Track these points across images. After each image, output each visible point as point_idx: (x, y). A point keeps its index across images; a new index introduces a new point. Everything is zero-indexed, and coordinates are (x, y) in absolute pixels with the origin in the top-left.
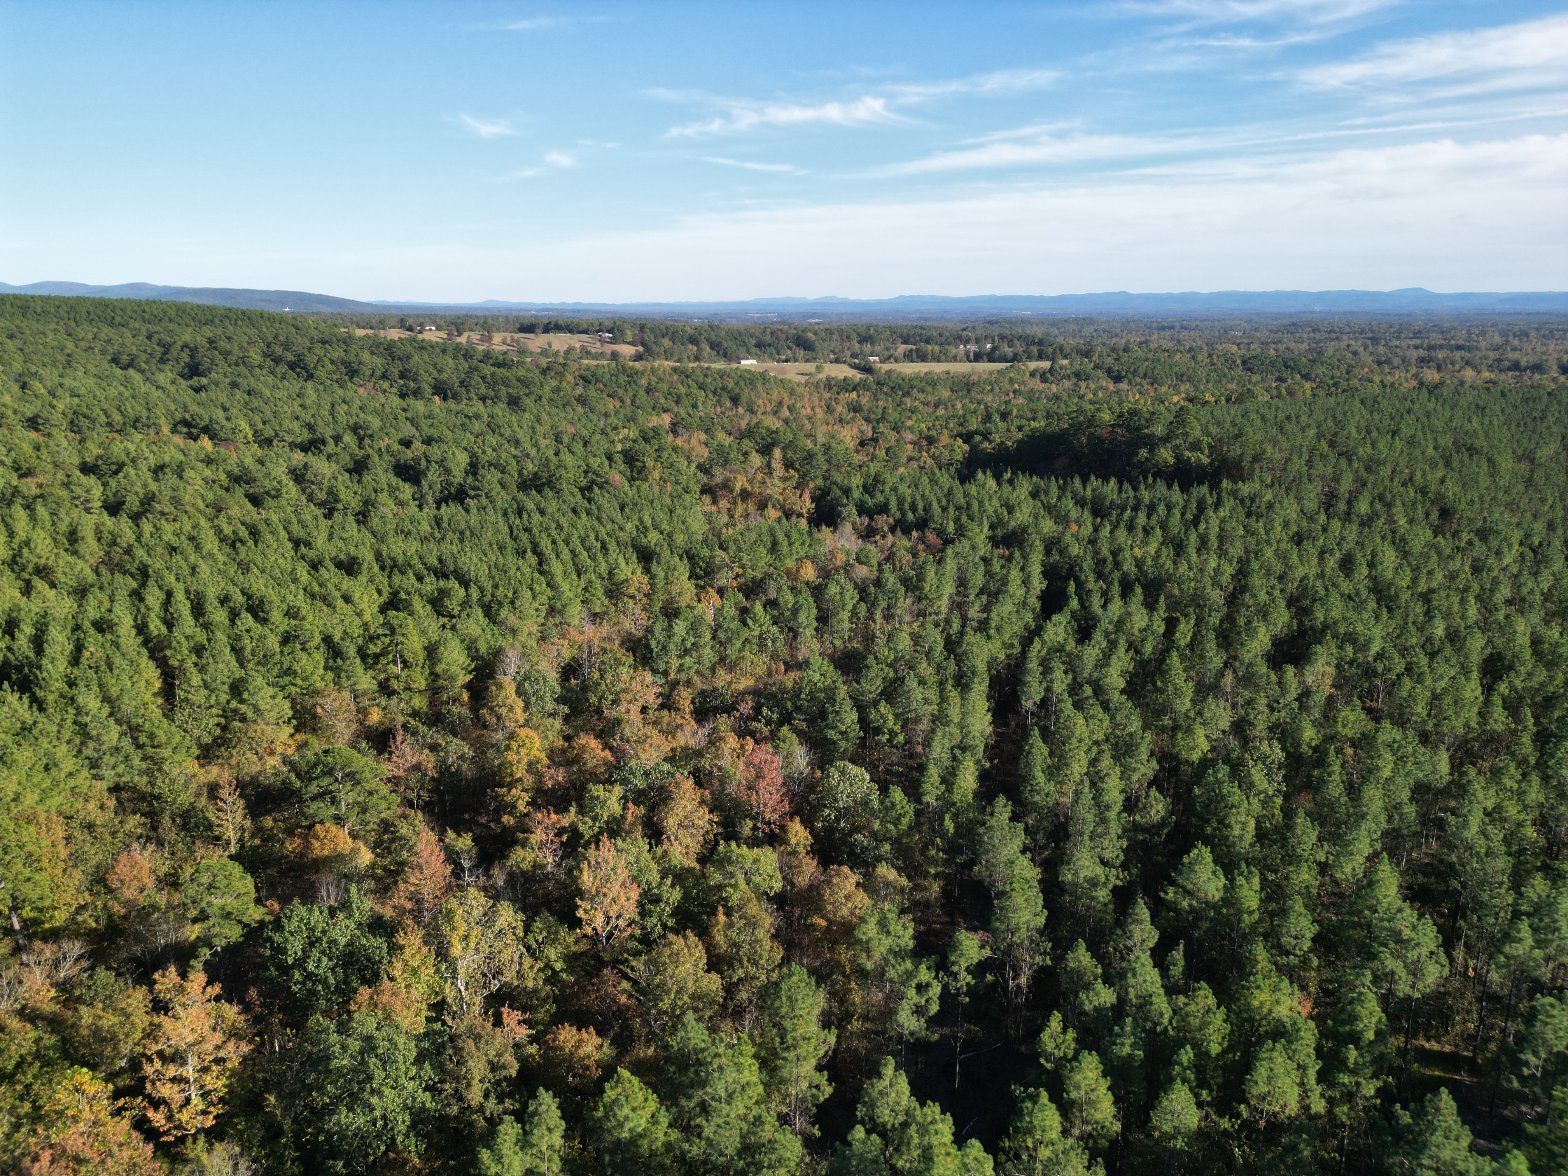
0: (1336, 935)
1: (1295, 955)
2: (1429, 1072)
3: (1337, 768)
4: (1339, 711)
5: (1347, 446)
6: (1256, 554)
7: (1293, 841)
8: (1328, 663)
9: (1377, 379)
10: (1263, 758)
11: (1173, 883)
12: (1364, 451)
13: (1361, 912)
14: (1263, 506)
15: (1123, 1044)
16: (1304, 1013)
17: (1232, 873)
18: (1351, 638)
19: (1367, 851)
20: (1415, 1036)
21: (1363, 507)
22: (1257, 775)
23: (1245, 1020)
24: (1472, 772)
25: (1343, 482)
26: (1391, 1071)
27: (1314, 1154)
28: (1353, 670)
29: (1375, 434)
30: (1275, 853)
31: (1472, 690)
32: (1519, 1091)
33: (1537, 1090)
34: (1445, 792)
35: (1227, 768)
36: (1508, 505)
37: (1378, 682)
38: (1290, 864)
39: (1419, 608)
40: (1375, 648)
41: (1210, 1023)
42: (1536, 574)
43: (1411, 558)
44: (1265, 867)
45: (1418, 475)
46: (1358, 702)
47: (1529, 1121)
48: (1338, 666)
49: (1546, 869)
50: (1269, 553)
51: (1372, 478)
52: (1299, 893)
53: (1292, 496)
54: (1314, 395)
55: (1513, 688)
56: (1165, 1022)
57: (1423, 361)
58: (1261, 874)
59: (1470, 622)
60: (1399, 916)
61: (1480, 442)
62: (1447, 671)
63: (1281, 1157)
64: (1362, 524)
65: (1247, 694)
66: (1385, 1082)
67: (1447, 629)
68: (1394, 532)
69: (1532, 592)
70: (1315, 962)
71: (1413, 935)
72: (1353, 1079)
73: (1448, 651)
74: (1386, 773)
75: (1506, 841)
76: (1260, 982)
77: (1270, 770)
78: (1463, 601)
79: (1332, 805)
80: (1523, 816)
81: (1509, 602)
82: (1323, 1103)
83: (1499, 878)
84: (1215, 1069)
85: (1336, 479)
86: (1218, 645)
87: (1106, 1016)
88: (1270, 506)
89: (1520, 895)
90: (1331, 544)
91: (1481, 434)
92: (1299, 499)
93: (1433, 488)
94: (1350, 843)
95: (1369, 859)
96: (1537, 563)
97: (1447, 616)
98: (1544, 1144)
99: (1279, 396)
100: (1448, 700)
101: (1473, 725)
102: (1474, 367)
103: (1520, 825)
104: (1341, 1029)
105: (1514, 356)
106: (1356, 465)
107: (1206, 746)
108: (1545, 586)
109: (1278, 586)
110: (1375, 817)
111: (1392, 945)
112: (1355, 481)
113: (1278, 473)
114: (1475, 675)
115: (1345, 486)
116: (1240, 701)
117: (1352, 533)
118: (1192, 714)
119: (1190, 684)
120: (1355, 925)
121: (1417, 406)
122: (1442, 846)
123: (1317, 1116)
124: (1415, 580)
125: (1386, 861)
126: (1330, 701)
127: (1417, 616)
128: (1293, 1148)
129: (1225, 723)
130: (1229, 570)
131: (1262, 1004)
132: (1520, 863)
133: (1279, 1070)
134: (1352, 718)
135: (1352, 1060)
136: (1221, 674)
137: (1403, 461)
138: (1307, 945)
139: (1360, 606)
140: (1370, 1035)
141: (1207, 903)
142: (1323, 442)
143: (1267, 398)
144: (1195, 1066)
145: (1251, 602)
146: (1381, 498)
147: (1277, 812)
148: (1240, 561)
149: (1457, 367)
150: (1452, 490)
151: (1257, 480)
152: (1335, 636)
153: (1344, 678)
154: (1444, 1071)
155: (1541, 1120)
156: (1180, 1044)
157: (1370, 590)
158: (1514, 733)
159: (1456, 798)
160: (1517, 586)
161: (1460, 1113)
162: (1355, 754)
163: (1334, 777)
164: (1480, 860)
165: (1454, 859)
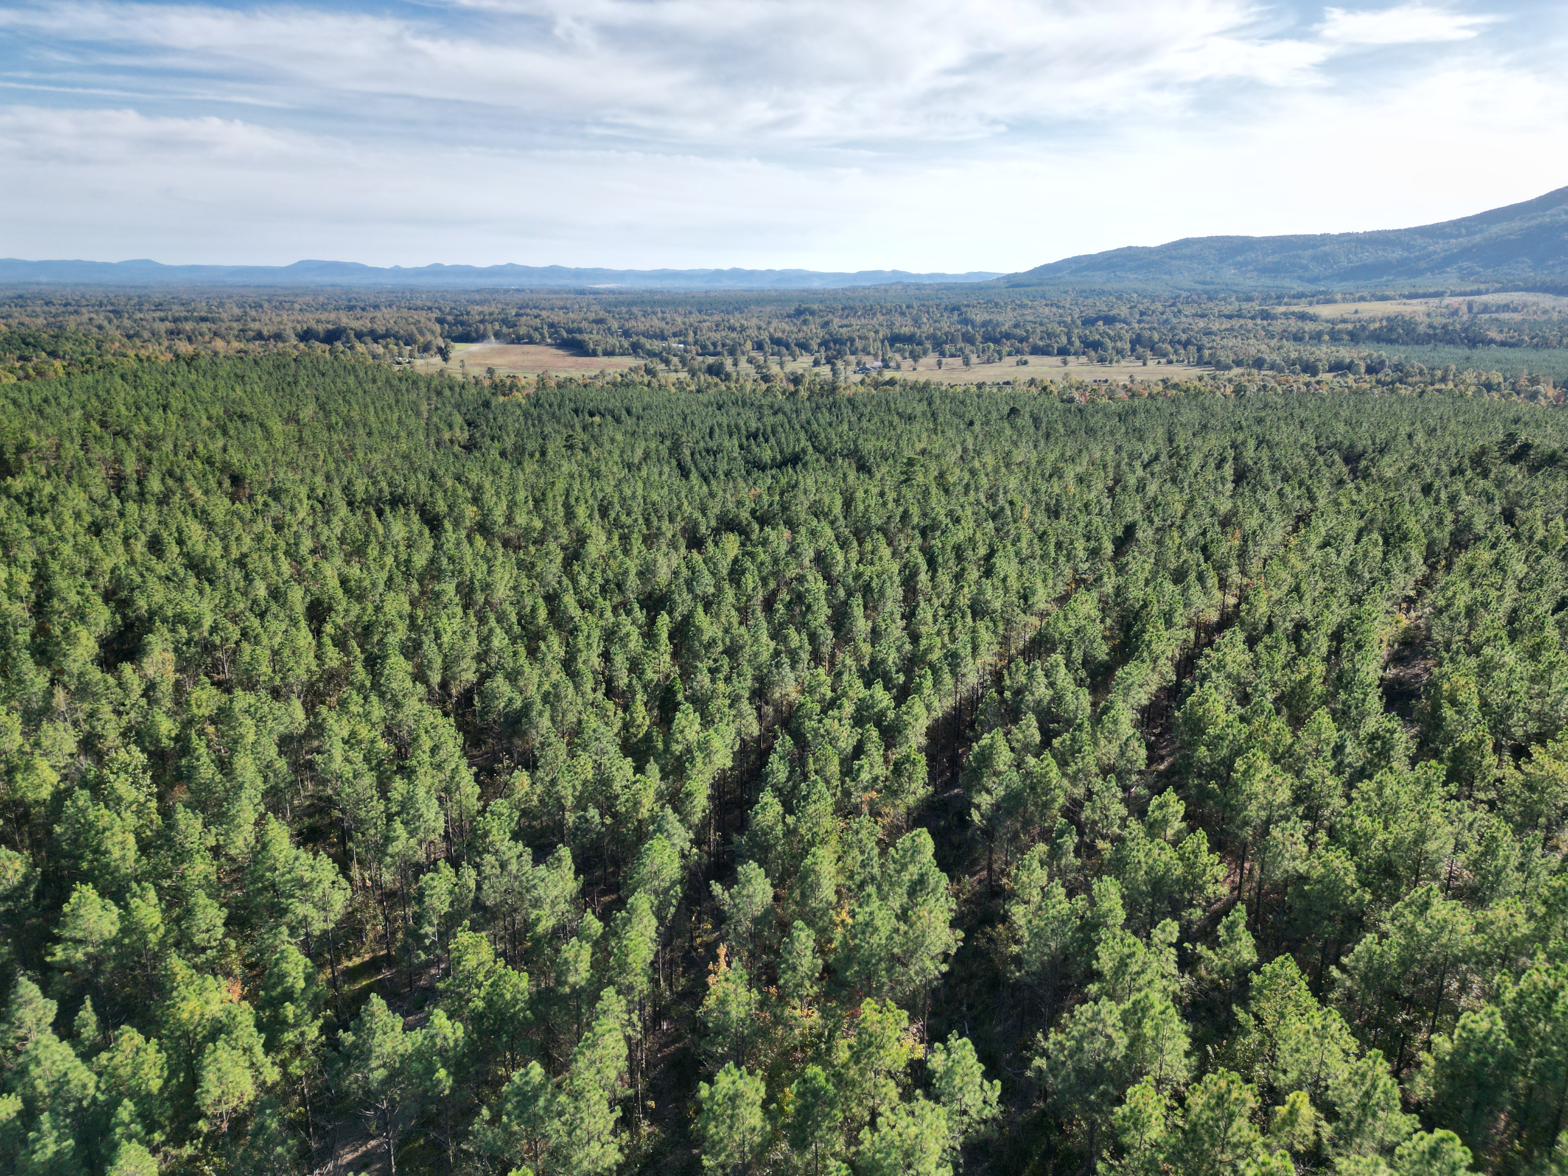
0: (245, 908)
1: (211, 948)
2: (358, 986)
3: (203, 750)
4: (189, 694)
5: (120, 425)
6: (52, 553)
7: (179, 838)
8: (165, 650)
9: (131, 353)
10: (125, 767)
11: (58, 940)
12: (140, 428)
13: (263, 876)
14: (46, 500)
15: (45, 1146)
16: (235, 997)
17: (123, 898)
18: (181, 619)
19: (253, 817)
20: (339, 962)
21: (155, 485)
22: (123, 787)
23: (180, 1037)
24: (323, 710)
25: (127, 463)
26: (327, 1004)
27: (281, 1123)
28: (193, 650)
29: (145, 410)
30: (164, 858)
31: (304, 637)
32: (427, 961)
33: (438, 952)
34: (307, 735)
35: (86, 793)
36: (289, 464)
37: (219, 654)
38: (182, 862)
39: (237, 575)
40: (207, 623)
41: (143, 1063)
42: (328, 522)
43: (217, 529)
44: (155, 876)
45: (200, 447)
46: (206, 680)
47: (439, 980)
48: (176, 650)
49: (401, 769)
50: (67, 550)
51: (155, 455)
52: (200, 886)
53: (75, 485)
54: (68, 374)
55: (337, 627)
56: (91, 1091)
57: (173, 334)
58: (155, 885)
59: (286, 576)
60: (297, 864)
61: (248, 409)
62: (278, 626)
63: (252, 1145)
64: (160, 503)
65: (87, 706)
66: (325, 1017)
67: (268, 587)
68: (193, 505)
69: (329, 539)
70: (232, 944)
71: (314, 875)
72: (297, 1032)
73: (274, 608)
74: (251, 738)
75: (366, 759)
76: (185, 993)
77: (135, 776)
78: (274, 559)
79: (207, 788)
80: (374, 733)
81: (313, 552)
82: (277, 1069)
83: (369, 793)
84: (162, 1103)
85: (119, 460)
86: (37, 663)
87: (14, 1128)
88: (53, 499)
89: (388, 799)
90: (133, 528)
91: (248, 402)
92: (84, 486)
93: (218, 457)
94: (234, 817)
95: (256, 824)
96: (327, 512)
97: (265, 576)
98: (453, 992)
99: (27, 377)
100: (286, 652)
101: (314, 668)
102: (223, 338)
103: (373, 742)
104: (274, 994)
105: (256, 326)
106: (135, 443)
107: (55, 778)
108: (338, 531)
109: (88, 584)
110: (252, 782)
111: (298, 893)
112: (139, 460)
113: (52, 463)
114: (303, 623)
115: (131, 466)
116: (81, 716)
117: (151, 513)
118: (27, 748)
119: (15, 716)
120: (260, 892)
121: (179, 379)
122: (317, 785)
123: (275, 1084)
124: (226, 548)
125: (273, 819)
126: (178, 686)
127: (237, 582)
128: (262, 1128)
129: (70, 745)
130: (24, 579)
131: (192, 1013)
132: (382, 773)
133: (226, 1066)
134: (204, 697)
135: (291, 1016)
136: (49, 694)
137: (182, 434)
138: (220, 932)
139: (181, 585)
140: (302, 984)
141: (105, 943)
142: (93, 423)
143: (13, 380)
144: (139, 1115)
145: (62, 607)
146: (171, 473)
147: (155, 816)
148: (35, 564)
149: (207, 338)
150: (236, 457)
151: (29, 473)
152: (164, 620)
153: (186, 659)
154: (369, 978)
155: (447, 973)
156: (114, 1104)
157: (186, 567)
158: (348, 665)
159: (317, 738)
160: (316, 536)
161: (389, 1006)
162: (217, 730)
163: (202, 760)
164: (351, 785)
165: (330, 792)
